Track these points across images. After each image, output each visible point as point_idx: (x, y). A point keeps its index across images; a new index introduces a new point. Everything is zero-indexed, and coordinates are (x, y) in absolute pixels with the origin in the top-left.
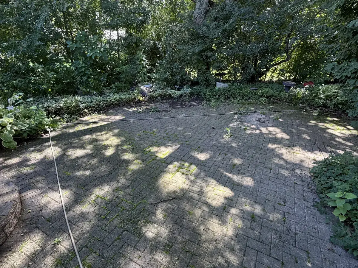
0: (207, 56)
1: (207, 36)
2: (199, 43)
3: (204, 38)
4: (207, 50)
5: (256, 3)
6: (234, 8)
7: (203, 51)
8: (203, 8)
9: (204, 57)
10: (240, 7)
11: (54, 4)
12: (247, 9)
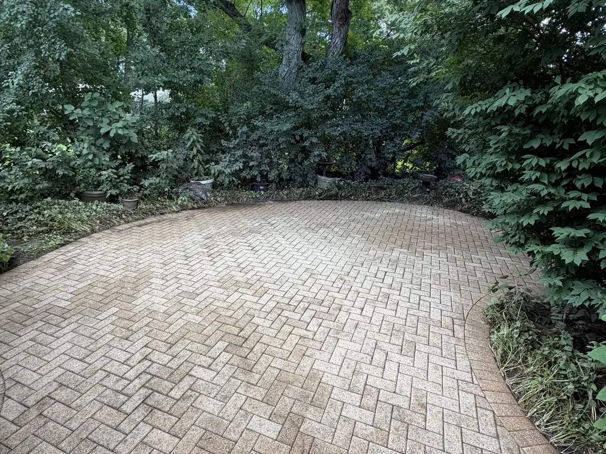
0: (301, 136)
1: (301, 107)
2: (288, 116)
3: (296, 109)
4: (302, 127)
5: (371, 60)
6: (339, 66)
7: (296, 128)
8: (292, 65)
9: (298, 138)
10: (348, 66)
11: (44, 48)
12: (359, 68)
